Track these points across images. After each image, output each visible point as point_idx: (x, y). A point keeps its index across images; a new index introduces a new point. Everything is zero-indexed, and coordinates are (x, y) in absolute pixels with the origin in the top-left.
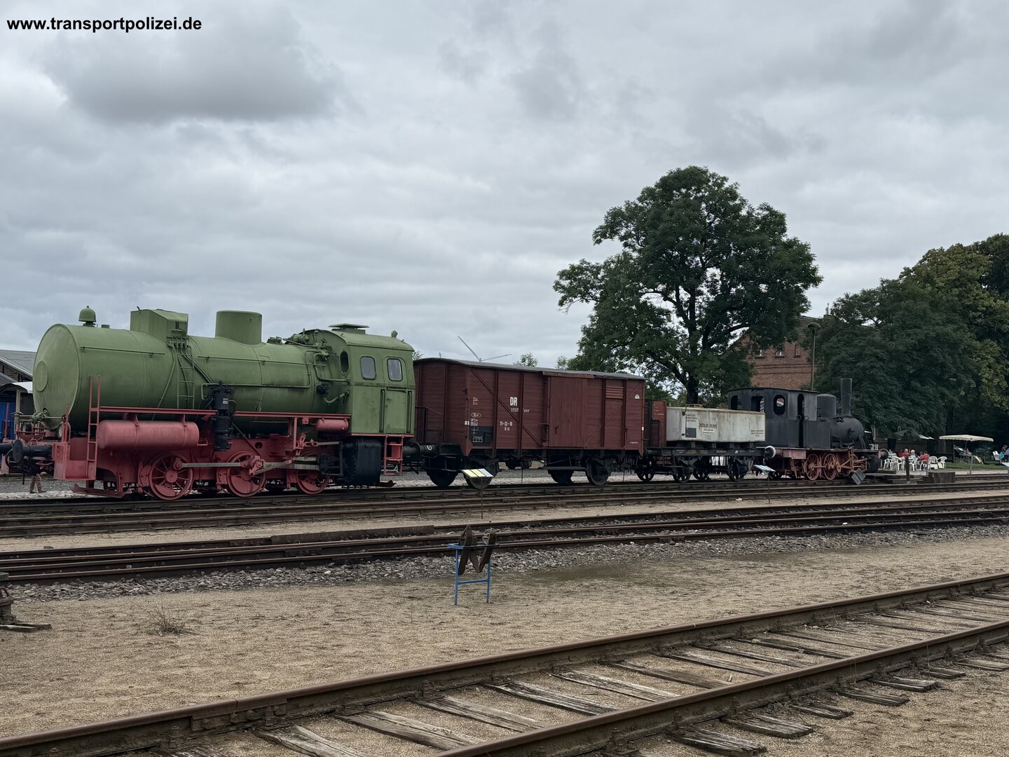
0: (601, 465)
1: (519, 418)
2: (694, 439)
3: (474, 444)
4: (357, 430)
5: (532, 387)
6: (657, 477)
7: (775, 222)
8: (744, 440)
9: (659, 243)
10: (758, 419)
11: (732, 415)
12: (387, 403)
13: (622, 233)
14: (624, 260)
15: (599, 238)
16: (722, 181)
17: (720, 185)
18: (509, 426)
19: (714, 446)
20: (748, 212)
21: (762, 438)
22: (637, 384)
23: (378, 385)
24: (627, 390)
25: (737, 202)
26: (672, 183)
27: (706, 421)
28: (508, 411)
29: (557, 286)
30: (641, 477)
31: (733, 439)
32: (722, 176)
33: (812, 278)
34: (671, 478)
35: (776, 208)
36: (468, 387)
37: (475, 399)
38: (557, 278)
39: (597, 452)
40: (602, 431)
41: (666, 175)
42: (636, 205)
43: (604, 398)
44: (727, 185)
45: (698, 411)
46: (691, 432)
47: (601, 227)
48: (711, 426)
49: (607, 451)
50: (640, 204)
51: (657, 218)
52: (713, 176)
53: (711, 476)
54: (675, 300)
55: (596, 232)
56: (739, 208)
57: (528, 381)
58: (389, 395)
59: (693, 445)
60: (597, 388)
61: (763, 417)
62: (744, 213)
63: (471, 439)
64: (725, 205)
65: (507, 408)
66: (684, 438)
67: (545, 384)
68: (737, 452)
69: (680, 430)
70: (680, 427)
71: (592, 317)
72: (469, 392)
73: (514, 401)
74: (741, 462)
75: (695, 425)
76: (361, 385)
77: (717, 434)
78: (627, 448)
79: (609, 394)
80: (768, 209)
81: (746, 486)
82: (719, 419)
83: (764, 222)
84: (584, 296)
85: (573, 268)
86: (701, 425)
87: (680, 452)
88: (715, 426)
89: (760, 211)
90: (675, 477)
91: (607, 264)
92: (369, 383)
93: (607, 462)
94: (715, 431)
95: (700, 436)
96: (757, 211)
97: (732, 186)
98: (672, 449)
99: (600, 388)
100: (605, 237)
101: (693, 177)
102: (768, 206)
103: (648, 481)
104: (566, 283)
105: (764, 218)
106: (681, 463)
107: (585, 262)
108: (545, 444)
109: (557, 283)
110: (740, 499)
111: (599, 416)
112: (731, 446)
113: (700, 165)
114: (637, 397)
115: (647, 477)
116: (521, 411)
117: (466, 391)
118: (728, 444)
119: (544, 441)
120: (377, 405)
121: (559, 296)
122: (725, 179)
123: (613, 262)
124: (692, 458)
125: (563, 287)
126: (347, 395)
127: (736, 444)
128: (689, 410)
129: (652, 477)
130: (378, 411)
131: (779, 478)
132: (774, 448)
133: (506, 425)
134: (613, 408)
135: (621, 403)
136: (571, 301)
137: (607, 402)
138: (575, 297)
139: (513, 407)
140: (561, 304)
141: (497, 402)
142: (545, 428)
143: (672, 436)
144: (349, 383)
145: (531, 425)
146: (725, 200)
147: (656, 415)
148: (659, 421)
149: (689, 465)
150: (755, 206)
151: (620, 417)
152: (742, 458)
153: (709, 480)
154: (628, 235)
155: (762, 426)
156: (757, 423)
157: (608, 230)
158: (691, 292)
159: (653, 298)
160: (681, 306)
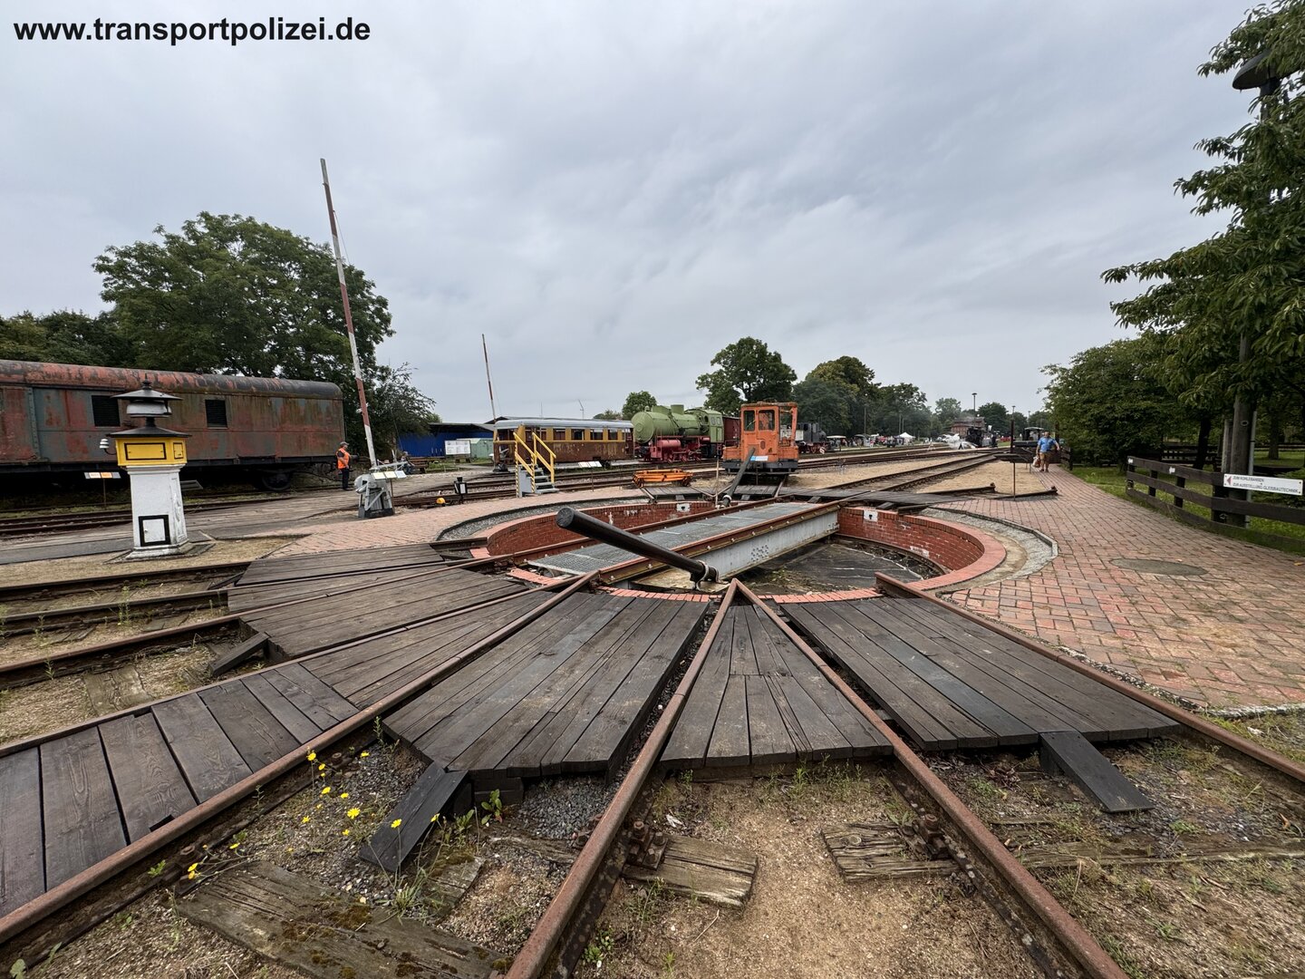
7: (778, 357)
13: (722, 362)
14: (721, 372)
15: (713, 363)
17: (760, 344)
20: (769, 354)
25: (766, 350)
32: (760, 341)
33: (793, 378)
35: (778, 352)
38: (698, 380)
44: (762, 344)
47: (714, 359)
52: (757, 340)
54: (742, 388)
55: (712, 361)
56: (766, 352)
62: (767, 354)
64: (762, 352)
71: (708, 394)
80: (776, 353)
83: (774, 358)
84: (707, 386)
85: (704, 375)
89: (773, 354)
91: (714, 374)
97: (764, 345)
100: (715, 363)
101: (749, 341)
105: (775, 356)
107: (708, 373)
109: (697, 382)
113: (752, 337)
121: (697, 385)
123: (716, 373)
125: (700, 383)
136: (702, 389)
138: (704, 387)
140: (698, 389)
150: (771, 352)
154: (725, 363)
157: (717, 360)
158: (749, 384)
159: (735, 387)
160: (744, 391)
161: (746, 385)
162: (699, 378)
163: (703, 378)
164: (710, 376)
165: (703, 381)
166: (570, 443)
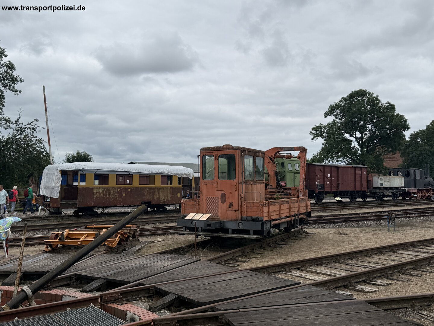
0: (354, 196)
1: (331, 181)
2: (382, 186)
3: (319, 190)
4: (288, 186)
5: (334, 171)
6: (368, 200)
7: (391, 108)
8: (398, 186)
9: (350, 117)
10: (402, 179)
11: (394, 178)
12: (295, 177)
13: (335, 113)
14: (334, 123)
15: (326, 116)
16: (372, 94)
17: (372, 96)
18: (328, 184)
19: (388, 189)
20: (381, 105)
21: (403, 185)
22: (365, 169)
23: (293, 172)
24: (362, 171)
25: (378, 101)
26: (353, 95)
27: (386, 180)
28: (328, 179)
29: (311, 133)
30: (363, 200)
31: (394, 186)
32: (372, 92)
33: (407, 127)
34: (374, 199)
35: (391, 103)
36: (317, 172)
37: (318, 175)
38: (311, 130)
39: (354, 191)
40: (355, 185)
41: (351, 93)
42: (338, 103)
43: (355, 174)
44: (374, 95)
45: (383, 177)
46: (381, 184)
47: (327, 112)
48: (387, 182)
49: (357, 191)
50: (340, 103)
51: (349, 109)
52: (369, 92)
53: (384, 199)
54: (355, 137)
55: (325, 114)
56: (379, 103)
57: (333, 168)
58: (296, 175)
59: (382, 189)
60: (353, 170)
61: (403, 178)
62: (380, 105)
63: (318, 188)
64: (374, 103)
65: (327, 178)
66: (379, 186)
67: (338, 170)
68: (395, 190)
69: (378, 184)
70: (378, 183)
71: (322, 143)
72: (317, 173)
73: (329, 176)
74: (396, 194)
75: (382, 182)
76: (289, 172)
77: (389, 185)
78: (362, 190)
79: (357, 172)
80: (389, 103)
81: (398, 202)
82: (390, 179)
83: (387, 108)
84: (322, 136)
85: (317, 127)
86: (384, 182)
87: (378, 191)
88: (388, 182)
89: (386, 104)
90: (376, 199)
91: (328, 125)
92: (290, 171)
93: (357, 195)
94: (388, 183)
95: (384, 186)
96: (385, 104)
97: (376, 96)
98: (375, 190)
99: (354, 170)
100: (328, 115)
101: (361, 93)
102: (389, 102)
103: (365, 201)
104: (314, 132)
105: (388, 106)
106: (378, 195)
107: (321, 125)
108: (339, 189)
109: (311, 132)
110: (406, 206)
111: (354, 180)
112: (394, 188)
113: (364, 89)
114: (365, 173)
115: (365, 199)
116: (331, 179)
117: (316, 173)
118: (393, 187)
119: (338, 188)
120: (293, 178)
121: (312, 136)
122: (373, 93)
123: (330, 124)
124: (381, 193)
125: (313, 133)
126: (284, 175)
127: (395, 187)
128: (381, 177)
129: (366, 199)
130: (293, 180)
131: (405, 199)
132: (406, 189)
133: (327, 183)
134: (358, 177)
135: (360, 175)
136: (317, 138)
137: (356, 175)
138: (318, 137)
139: (329, 177)
140: (312, 139)
141: (324, 176)
142: (338, 184)
143: (375, 185)
144: (285, 172)
145: (334, 183)
146: (374, 101)
147: (370, 179)
148: (371, 181)
149: (381, 195)
150: (384, 102)
151: (360, 180)
152: (396, 192)
153: (384, 200)
154: (337, 114)
155: (403, 182)
156: (401, 180)
157: (330, 113)
158: (361, 133)
159: (347, 136)
160: (357, 139)
161: (358, 135)
162: (313, 129)
163: (317, 128)
164: (325, 127)
165: (317, 131)
166: (114, 188)
